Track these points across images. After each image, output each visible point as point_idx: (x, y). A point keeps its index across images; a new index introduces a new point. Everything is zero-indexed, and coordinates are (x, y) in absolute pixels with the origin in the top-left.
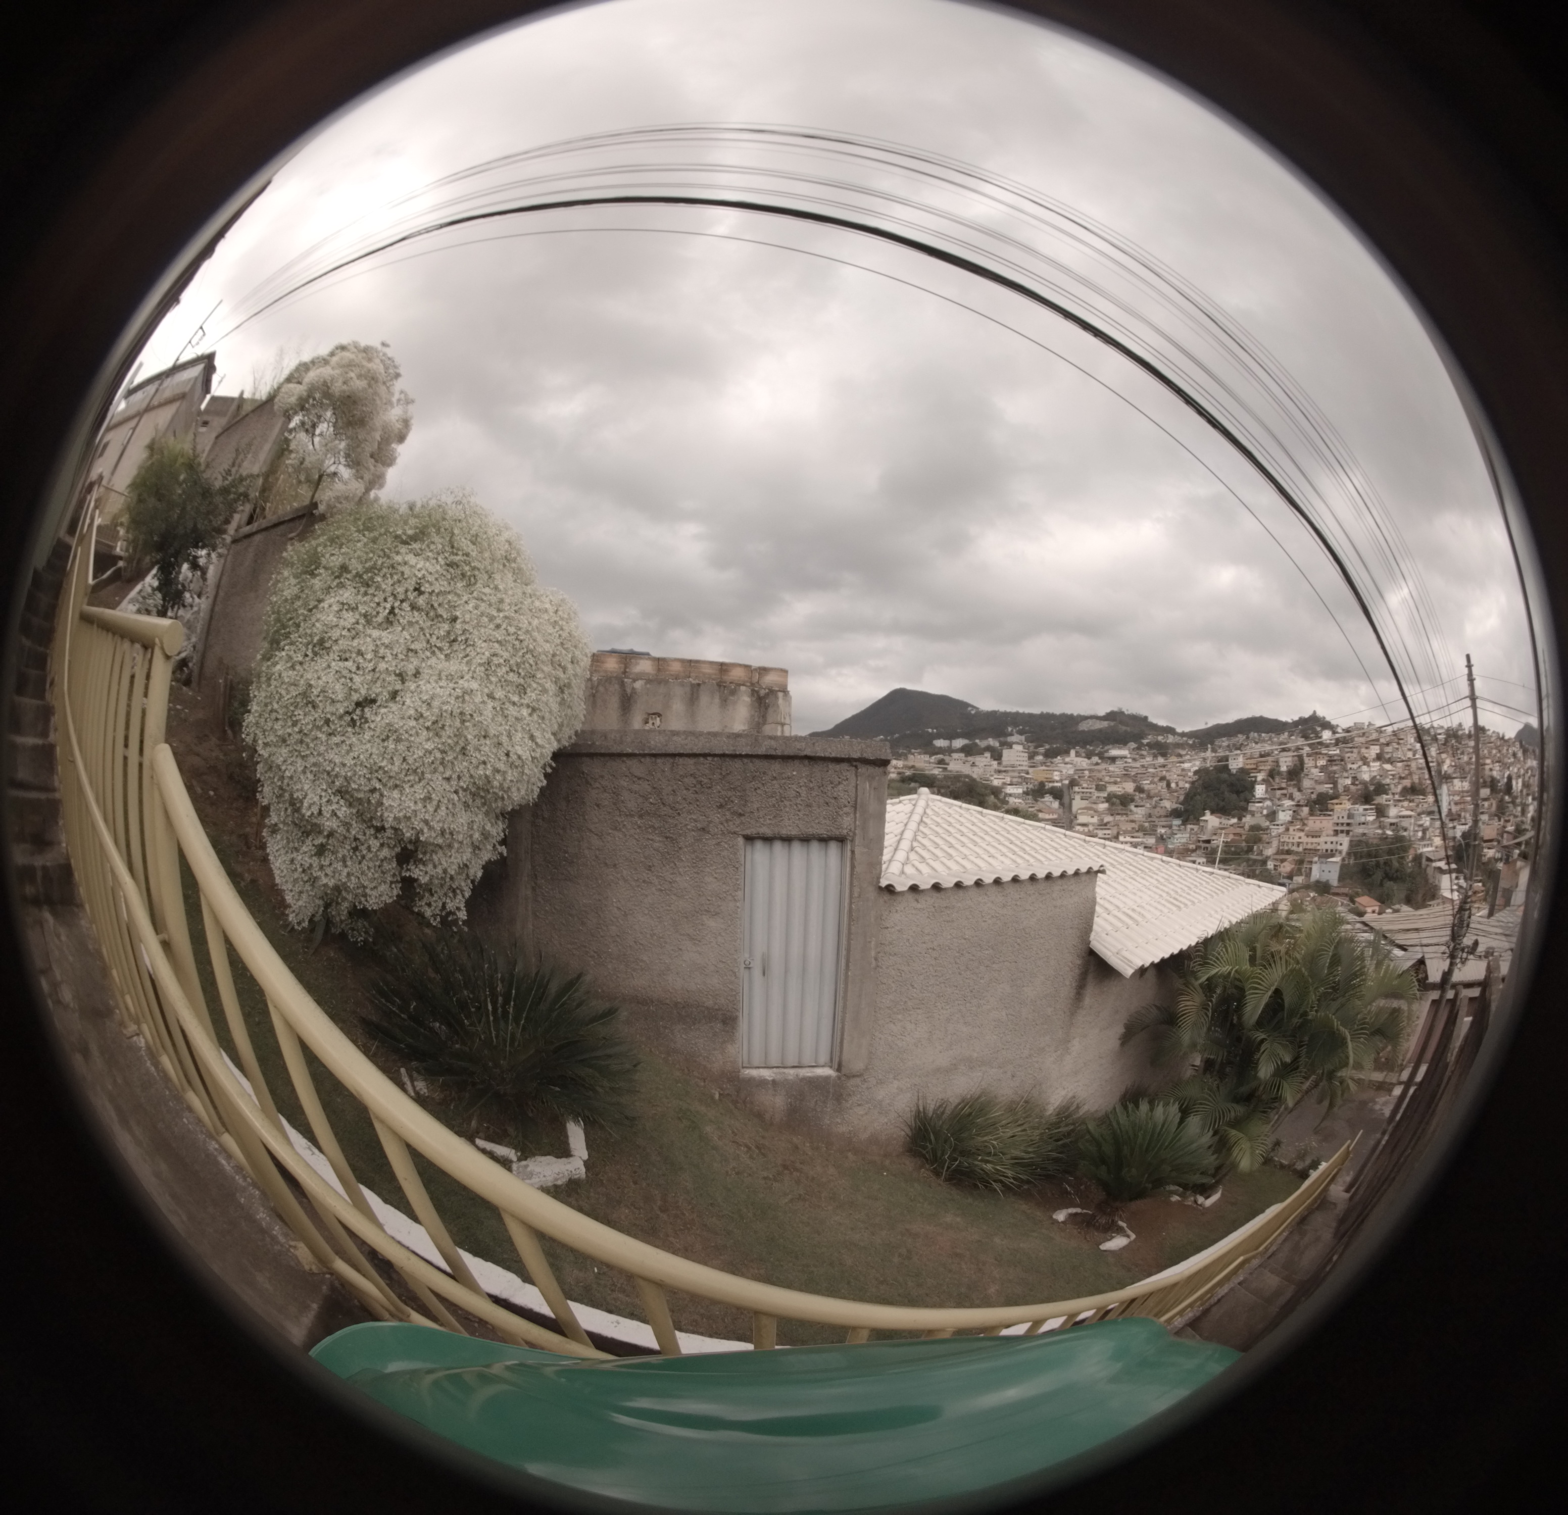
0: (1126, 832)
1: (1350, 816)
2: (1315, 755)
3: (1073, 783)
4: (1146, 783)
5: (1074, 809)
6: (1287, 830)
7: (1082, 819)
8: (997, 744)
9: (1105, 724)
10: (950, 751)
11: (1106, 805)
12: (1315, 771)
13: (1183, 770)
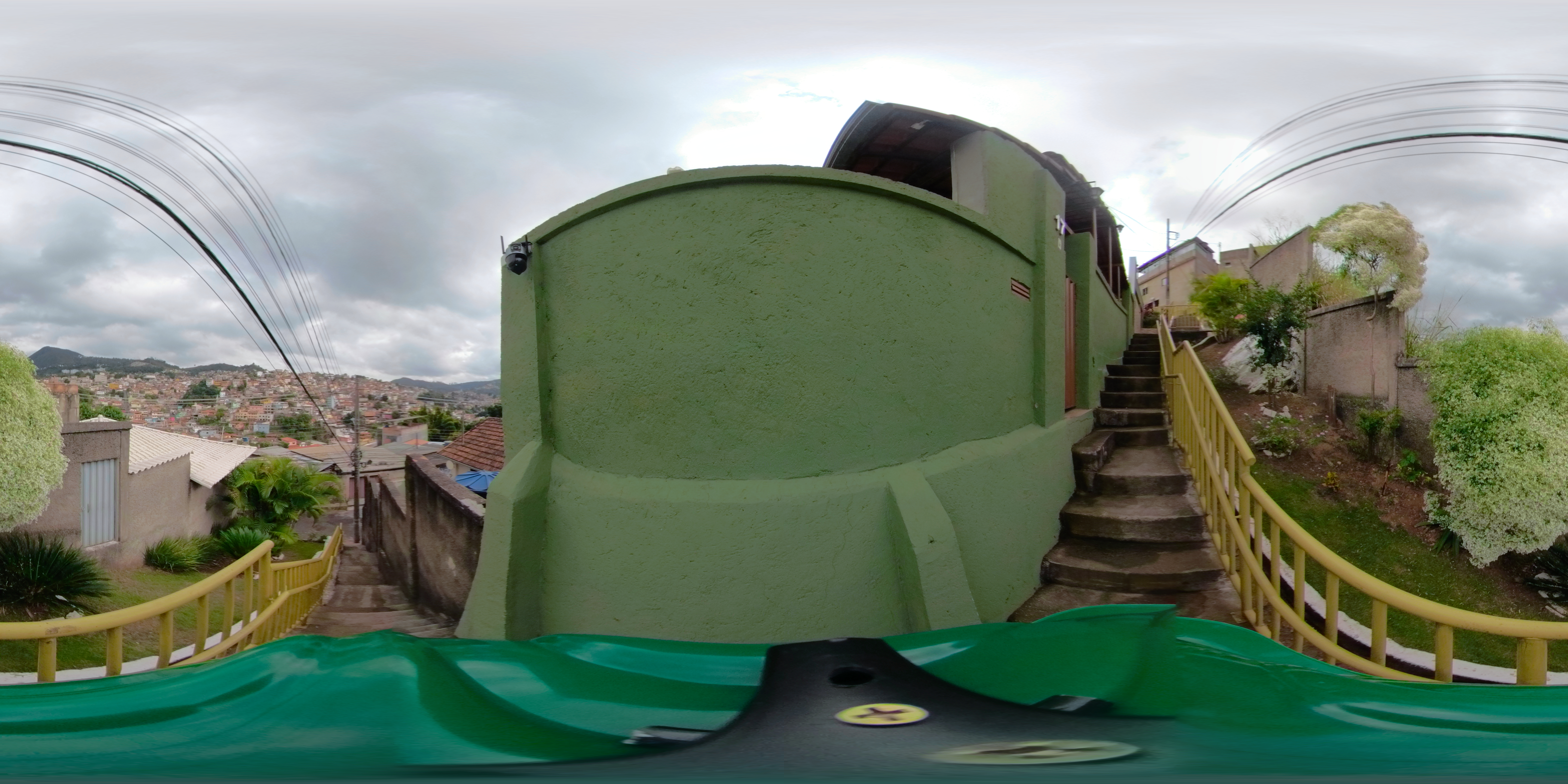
0: (155, 412)
1: (272, 406)
2: (252, 380)
3: (128, 390)
4: (164, 390)
5: (129, 401)
6: (238, 411)
7: (133, 406)
8: (92, 372)
9: (144, 364)
10: (70, 375)
11: (145, 400)
12: (253, 388)
13: (182, 385)
